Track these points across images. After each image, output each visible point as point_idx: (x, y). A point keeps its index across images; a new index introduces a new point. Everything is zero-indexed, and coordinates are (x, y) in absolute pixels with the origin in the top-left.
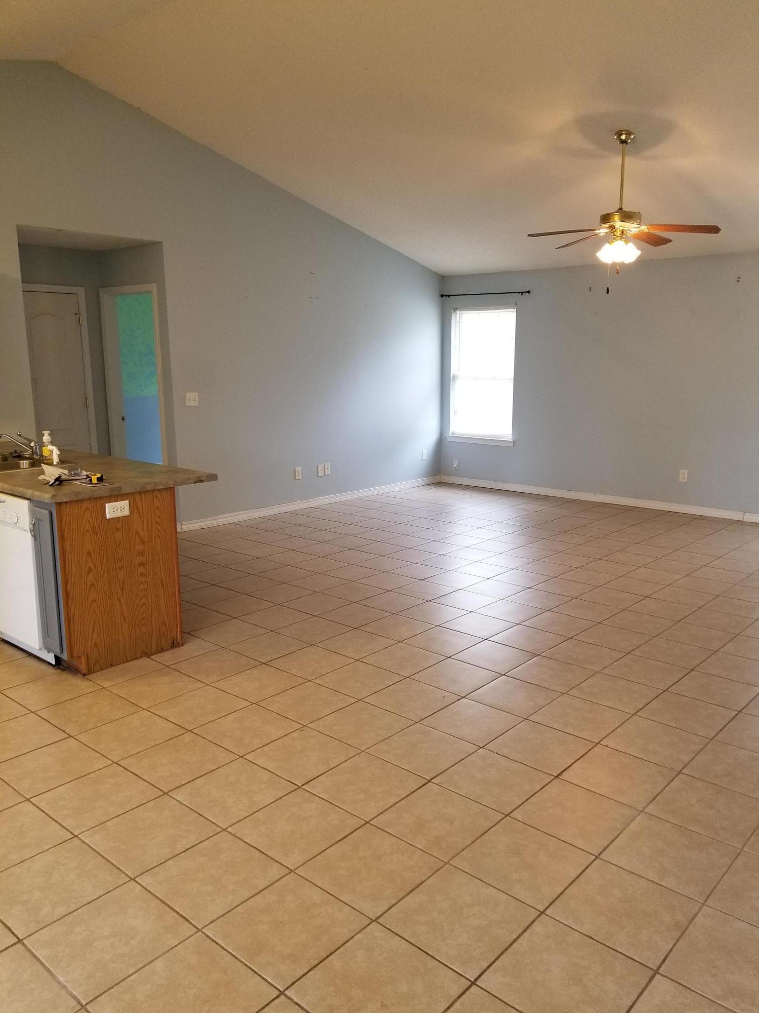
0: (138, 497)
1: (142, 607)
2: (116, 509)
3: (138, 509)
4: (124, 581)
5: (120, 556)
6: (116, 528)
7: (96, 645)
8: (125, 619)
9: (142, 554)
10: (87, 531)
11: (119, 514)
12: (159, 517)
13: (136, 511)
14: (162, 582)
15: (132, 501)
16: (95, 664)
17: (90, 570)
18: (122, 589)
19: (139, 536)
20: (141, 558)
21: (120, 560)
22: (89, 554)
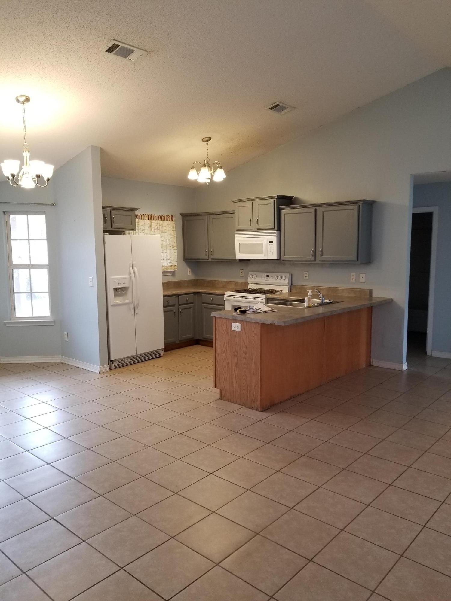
0: (245, 323)
1: (244, 380)
2: (236, 327)
3: (245, 329)
4: (237, 363)
5: (236, 350)
6: (235, 336)
7: (225, 387)
8: (237, 382)
9: (245, 353)
10: (224, 333)
11: (236, 329)
12: (254, 337)
13: (244, 330)
14: (253, 372)
15: (243, 324)
16: (224, 396)
17: (224, 352)
18: (236, 367)
19: (244, 344)
20: (245, 355)
21: (236, 352)
22: (224, 343)
